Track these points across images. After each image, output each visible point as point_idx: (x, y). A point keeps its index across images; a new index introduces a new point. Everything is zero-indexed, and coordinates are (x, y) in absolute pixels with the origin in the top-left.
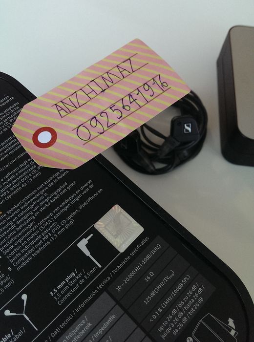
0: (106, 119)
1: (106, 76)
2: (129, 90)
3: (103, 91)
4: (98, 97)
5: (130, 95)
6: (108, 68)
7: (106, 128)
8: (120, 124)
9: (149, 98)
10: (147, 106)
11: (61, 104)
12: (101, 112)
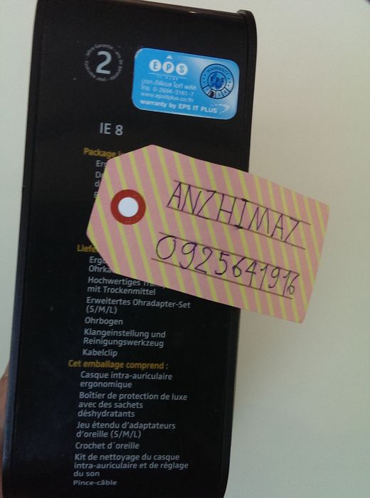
0: (204, 258)
3: (239, 227)
4: (226, 227)
5: (255, 263)
6: (273, 206)
7: (192, 267)
8: (210, 279)
9: (266, 287)
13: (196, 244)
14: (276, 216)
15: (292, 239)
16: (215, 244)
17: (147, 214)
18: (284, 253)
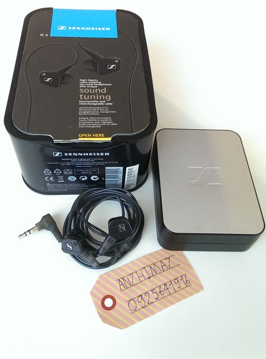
0: (148, 298)
1: (152, 266)
2: (165, 281)
3: (150, 277)
4: (146, 281)
5: (165, 285)
6: (155, 261)
7: (147, 304)
8: (156, 303)
9: (177, 289)
10: (175, 294)
11: (122, 280)
12: (145, 292)
13: (141, 296)
14: (159, 263)
15: (172, 265)
16: (147, 290)
17: (117, 299)
18: (173, 272)
